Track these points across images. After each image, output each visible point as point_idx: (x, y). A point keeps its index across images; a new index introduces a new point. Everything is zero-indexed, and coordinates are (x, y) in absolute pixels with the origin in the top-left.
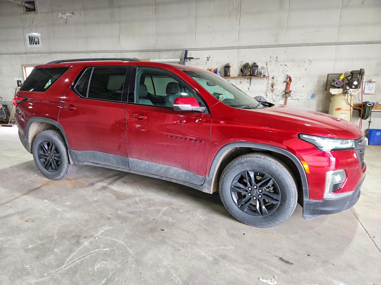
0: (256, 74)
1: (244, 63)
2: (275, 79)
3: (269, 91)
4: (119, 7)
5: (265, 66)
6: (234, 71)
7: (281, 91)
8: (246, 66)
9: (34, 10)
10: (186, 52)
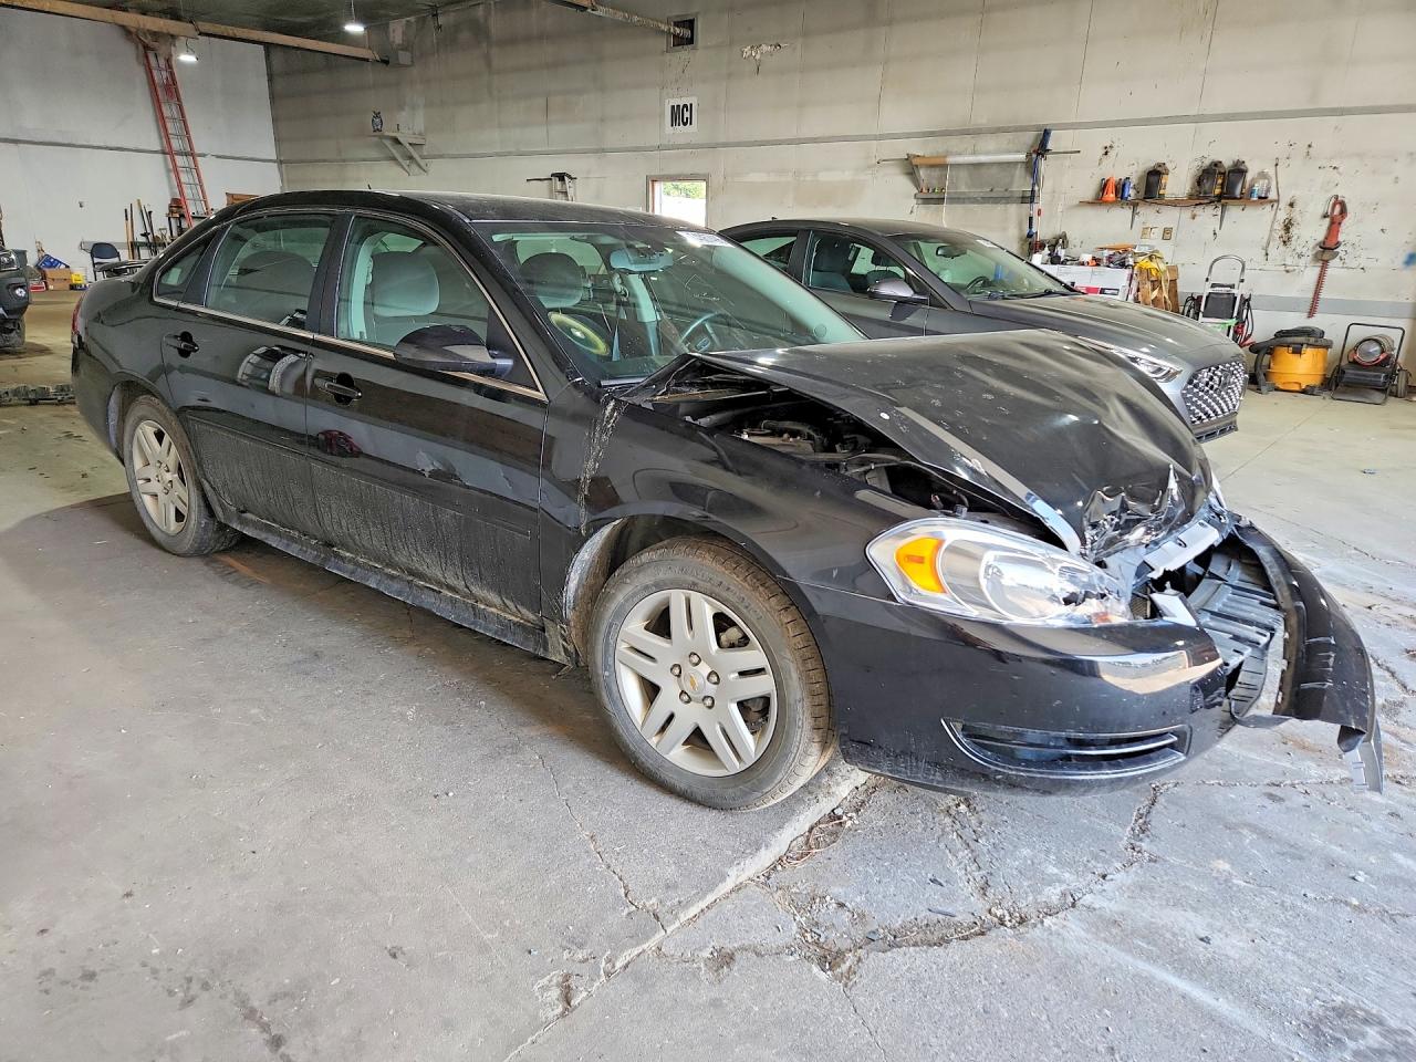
0: (1238, 192)
1: (1207, 162)
2: (1297, 208)
3: (1279, 242)
4: (890, 22)
5: (1270, 171)
6: (1178, 183)
7: (1312, 244)
8: (1209, 173)
9: (691, 41)
10: (1047, 133)
